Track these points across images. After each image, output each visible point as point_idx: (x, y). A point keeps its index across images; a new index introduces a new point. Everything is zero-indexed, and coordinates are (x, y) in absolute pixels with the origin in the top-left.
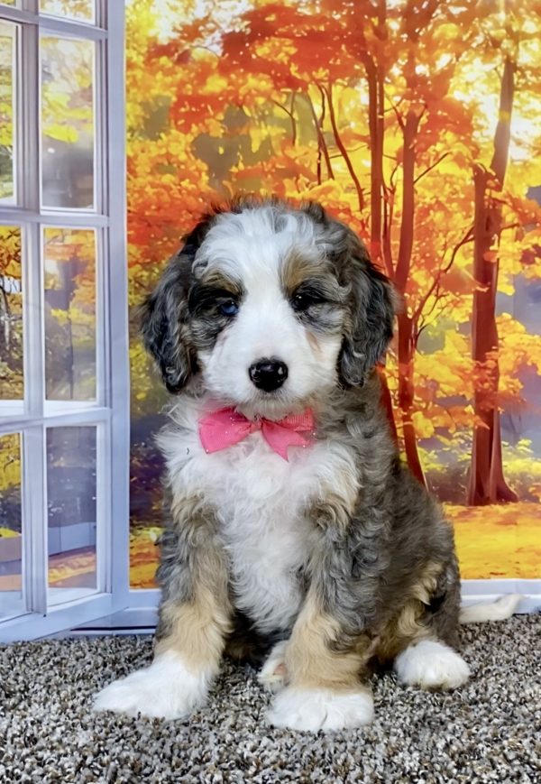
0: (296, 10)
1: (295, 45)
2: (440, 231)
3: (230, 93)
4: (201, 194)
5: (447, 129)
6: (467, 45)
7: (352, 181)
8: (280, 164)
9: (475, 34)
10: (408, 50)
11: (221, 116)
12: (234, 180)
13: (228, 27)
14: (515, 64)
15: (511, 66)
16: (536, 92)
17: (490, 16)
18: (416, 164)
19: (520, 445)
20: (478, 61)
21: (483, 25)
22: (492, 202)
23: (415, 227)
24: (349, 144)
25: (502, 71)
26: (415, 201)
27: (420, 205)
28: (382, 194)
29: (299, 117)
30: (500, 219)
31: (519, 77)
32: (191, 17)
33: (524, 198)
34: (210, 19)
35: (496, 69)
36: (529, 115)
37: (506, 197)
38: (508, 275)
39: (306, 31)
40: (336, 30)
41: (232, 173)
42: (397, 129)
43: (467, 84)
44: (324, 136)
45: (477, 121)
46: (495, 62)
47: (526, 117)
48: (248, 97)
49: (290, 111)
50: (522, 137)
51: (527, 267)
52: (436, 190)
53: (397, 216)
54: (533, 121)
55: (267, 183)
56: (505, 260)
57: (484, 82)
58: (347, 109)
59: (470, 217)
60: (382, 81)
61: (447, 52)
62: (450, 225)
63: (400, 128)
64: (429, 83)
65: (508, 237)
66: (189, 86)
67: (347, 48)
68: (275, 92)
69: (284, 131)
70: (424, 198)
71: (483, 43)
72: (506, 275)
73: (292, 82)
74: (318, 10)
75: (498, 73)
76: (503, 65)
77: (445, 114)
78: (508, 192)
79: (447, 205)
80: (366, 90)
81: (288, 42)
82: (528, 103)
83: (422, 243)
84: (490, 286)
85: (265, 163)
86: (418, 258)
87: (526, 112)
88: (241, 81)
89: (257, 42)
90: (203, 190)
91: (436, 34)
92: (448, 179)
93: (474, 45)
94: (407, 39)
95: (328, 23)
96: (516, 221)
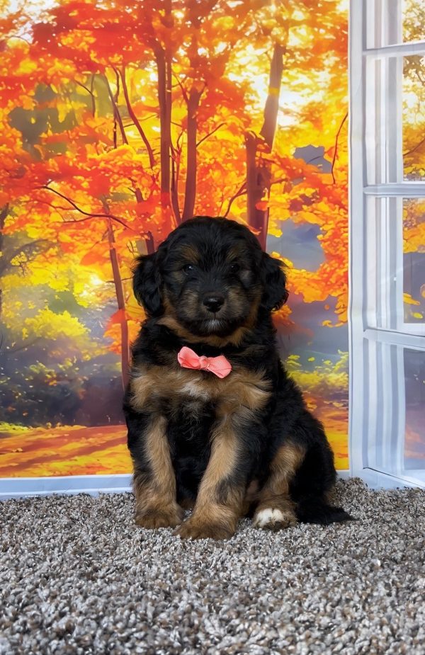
0: (94, 6)
1: (94, 35)
2: (218, 186)
3: (39, 73)
4: (16, 156)
5: (223, 104)
6: (241, 35)
7: (144, 145)
8: (83, 133)
9: (249, 23)
10: (192, 35)
11: (32, 93)
12: (44, 144)
13: (38, 19)
14: (285, 47)
15: (280, 49)
16: (304, 69)
17: (263, 8)
18: (198, 131)
19: (290, 359)
20: (250, 47)
21: (256, 16)
22: (262, 162)
23: (197, 183)
24: (140, 114)
25: (271, 54)
26: (197, 161)
27: (202, 164)
28: (171, 154)
29: (98, 94)
30: (270, 176)
31: (288, 58)
32: (6, 13)
33: (291, 157)
34: (21, 13)
35: (266, 53)
36: (297, 88)
37: (274, 157)
38: (277, 221)
39: (103, 24)
40: (128, 22)
41: (41, 138)
42: (182, 102)
43: (240, 67)
44: (119, 109)
45: (248, 97)
46: (266, 47)
47: (295, 90)
48: (55, 77)
49: (90, 89)
50: (291, 107)
51: (295, 214)
52: (215, 152)
53: (183, 173)
54: (301, 93)
55: (71, 147)
56: (274, 209)
57: (256, 64)
58: (138, 86)
59: (243, 174)
60: (170, 61)
61: (224, 41)
62: (226, 181)
63: (184, 101)
64: (209, 63)
65: (276, 190)
66: (5, 70)
67: (138, 37)
68: (77, 74)
69: (86, 106)
70: (205, 158)
71: (255, 32)
72: (275, 221)
73: (91, 66)
74: (113, 5)
75: (268, 56)
76: (273, 49)
77: (221, 92)
78: (276, 154)
79: (224, 165)
80: (155, 70)
81: (88, 33)
82: (297, 78)
83: (203, 195)
84: (262, 230)
85: (69, 132)
86: (200, 208)
87: (295, 87)
88: (49, 64)
89: (62, 33)
90: (18, 153)
91: (215, 24)
92: (224, 144)
93: (247, 34)
94: (191, 25)
95: (122, 16)
96: (284, 177)
